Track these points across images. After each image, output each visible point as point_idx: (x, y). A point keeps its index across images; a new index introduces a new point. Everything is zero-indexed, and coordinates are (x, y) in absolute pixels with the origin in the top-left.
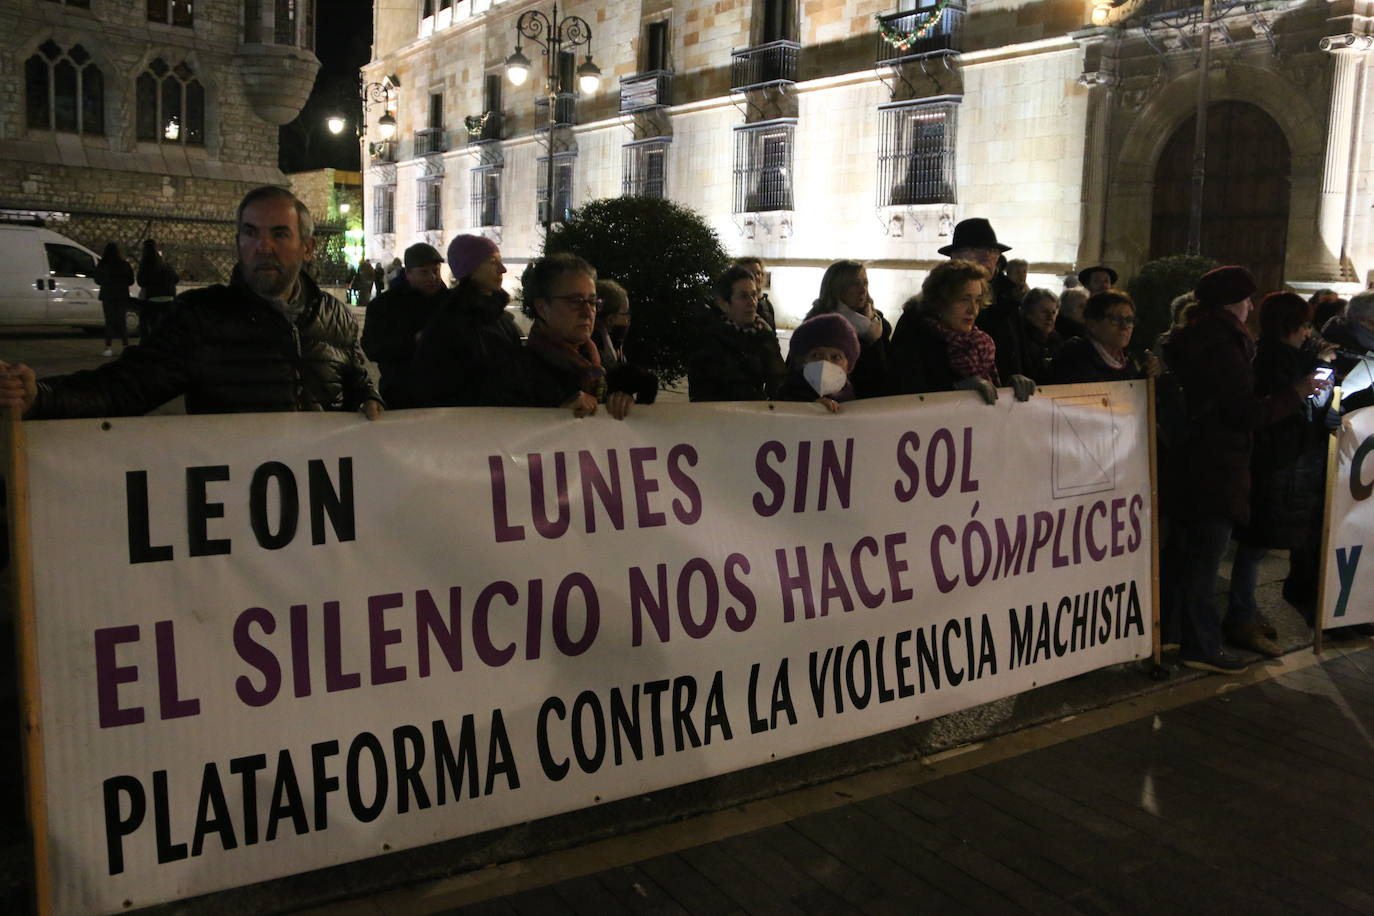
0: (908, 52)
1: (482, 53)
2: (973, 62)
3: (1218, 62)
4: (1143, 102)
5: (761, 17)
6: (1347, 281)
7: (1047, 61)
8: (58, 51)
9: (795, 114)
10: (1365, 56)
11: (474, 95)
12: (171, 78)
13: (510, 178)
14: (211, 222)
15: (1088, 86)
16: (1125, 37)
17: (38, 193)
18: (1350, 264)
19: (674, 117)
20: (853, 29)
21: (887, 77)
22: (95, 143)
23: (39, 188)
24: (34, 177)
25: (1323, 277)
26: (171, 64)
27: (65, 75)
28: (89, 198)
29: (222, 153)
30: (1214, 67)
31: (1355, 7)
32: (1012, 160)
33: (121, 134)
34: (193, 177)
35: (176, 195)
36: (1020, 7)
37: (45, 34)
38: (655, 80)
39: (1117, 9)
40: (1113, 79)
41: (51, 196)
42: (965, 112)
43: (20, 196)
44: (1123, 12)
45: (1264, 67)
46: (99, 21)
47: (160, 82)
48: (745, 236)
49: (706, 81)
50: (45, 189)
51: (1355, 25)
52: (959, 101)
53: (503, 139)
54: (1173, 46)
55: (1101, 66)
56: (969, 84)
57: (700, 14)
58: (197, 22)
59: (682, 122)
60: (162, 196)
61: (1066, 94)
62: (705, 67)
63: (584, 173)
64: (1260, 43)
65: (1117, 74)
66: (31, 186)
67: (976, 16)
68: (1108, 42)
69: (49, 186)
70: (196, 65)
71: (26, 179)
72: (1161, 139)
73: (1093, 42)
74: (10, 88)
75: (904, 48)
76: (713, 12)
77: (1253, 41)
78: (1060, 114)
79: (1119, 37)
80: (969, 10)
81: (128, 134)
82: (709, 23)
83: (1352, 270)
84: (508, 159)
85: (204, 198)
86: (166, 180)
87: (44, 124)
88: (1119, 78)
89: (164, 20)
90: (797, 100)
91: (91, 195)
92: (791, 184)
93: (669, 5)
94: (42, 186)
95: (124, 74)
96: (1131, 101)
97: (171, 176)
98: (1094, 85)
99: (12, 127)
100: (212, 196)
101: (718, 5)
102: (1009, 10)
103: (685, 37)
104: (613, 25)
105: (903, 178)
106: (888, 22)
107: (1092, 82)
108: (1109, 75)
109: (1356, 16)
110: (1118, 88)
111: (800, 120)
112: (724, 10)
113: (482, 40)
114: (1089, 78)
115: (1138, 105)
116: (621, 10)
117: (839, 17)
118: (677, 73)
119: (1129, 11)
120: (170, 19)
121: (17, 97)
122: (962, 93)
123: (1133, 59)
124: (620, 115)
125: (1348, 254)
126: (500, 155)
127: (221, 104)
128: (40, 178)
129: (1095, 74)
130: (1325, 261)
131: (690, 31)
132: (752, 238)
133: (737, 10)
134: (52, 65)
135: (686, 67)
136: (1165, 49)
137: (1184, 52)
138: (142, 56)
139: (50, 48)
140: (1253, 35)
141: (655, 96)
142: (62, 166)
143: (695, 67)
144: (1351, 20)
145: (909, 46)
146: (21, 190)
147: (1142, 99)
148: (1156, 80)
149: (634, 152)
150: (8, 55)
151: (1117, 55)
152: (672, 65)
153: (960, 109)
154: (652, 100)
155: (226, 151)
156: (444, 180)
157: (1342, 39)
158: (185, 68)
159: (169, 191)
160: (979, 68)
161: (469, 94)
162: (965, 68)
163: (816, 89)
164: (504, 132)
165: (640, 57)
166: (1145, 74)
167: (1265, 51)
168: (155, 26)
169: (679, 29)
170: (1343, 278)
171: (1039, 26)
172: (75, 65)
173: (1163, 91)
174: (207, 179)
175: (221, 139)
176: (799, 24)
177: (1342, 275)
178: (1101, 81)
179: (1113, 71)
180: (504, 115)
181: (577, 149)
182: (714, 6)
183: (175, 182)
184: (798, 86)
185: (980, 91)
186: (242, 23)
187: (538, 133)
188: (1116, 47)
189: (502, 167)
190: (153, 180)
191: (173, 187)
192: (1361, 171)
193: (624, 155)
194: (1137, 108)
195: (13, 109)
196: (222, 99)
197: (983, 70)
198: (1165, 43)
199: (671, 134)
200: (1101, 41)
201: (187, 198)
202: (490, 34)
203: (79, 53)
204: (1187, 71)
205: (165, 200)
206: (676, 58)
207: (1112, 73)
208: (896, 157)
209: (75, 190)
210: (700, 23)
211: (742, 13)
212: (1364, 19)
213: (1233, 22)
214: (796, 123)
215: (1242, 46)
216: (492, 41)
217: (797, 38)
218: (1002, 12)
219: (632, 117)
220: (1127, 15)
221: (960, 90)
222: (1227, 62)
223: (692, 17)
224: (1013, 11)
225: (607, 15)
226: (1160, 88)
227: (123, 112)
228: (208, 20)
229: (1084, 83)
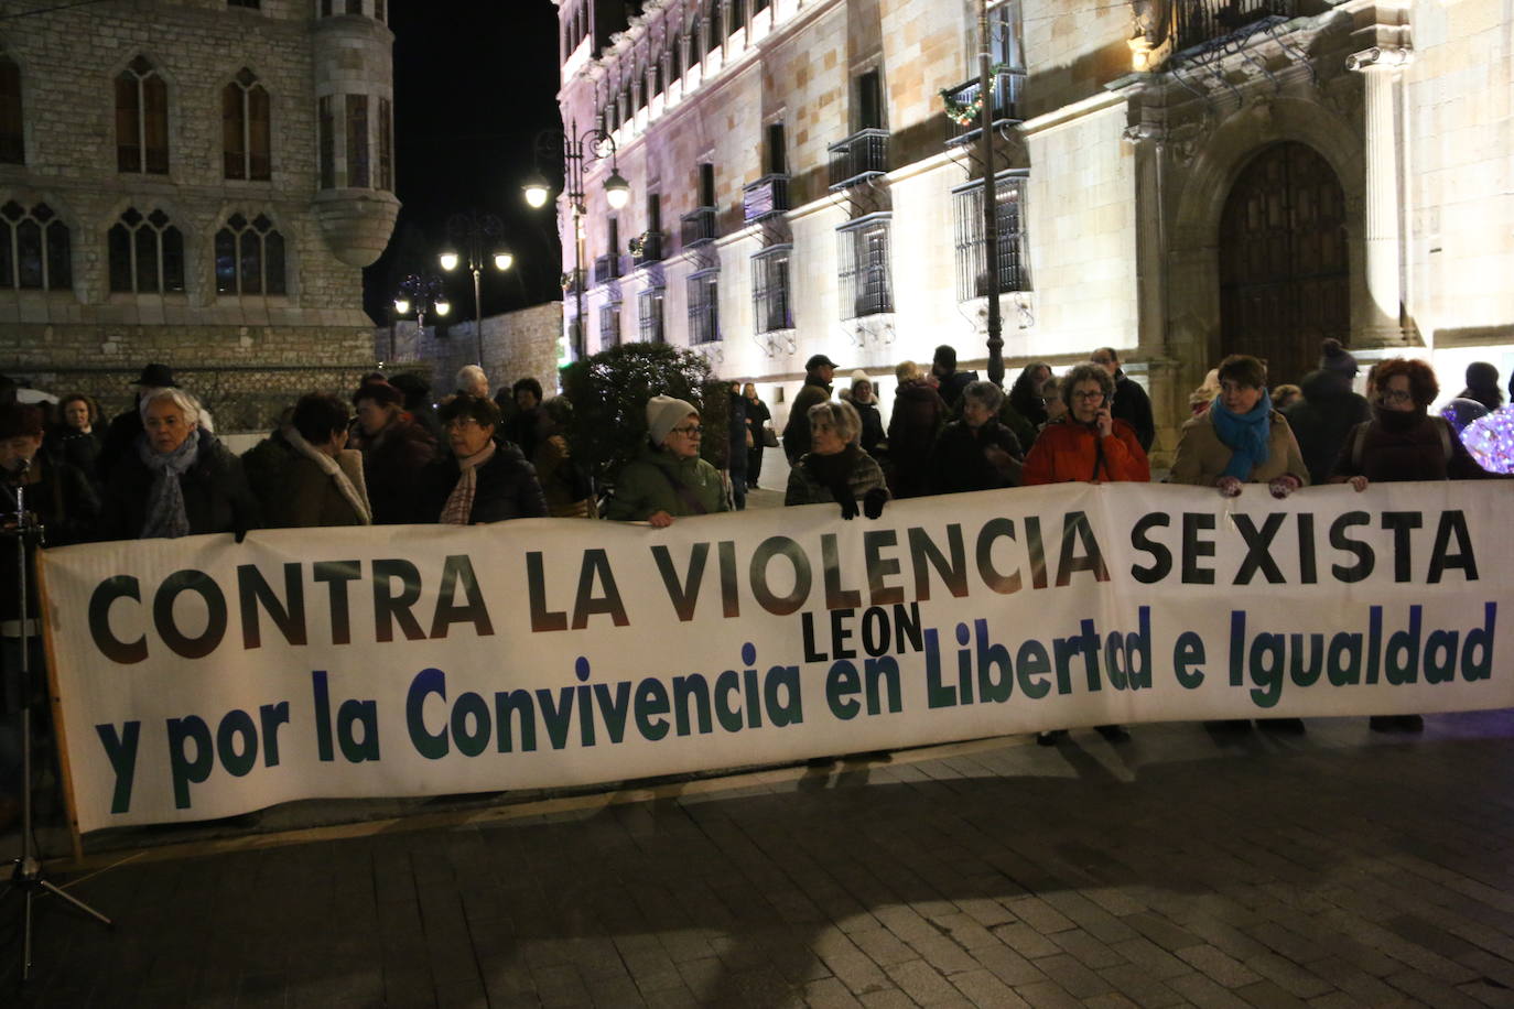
0: (972, 127)
1: (644, 172)
2: (1037, 130)
3: (1259, 98)
4: (1193, 154)
5: (857, 106)
6: (1408, 345)
7: (1101, 119)
8: (140, 217)
9: (889, 207)
10: (1402, 72)
11: (640, 217)
12: (250, 231)
13: (671, 300)
14: (292, 369)
15: (1134, 142)
16: (1167, 82)
17: (117, 354)
18: (1414, 324)
19: (793, 222)
20: (932, 109)
21: (962, 157)
22: (173, 300)
23: (119, 349)
24: (112, 338)
25: (1375, 343)
26: (249, 218)
27: (146, 237)
28: (166, 354)
29: (302, 299)
30: (1257, 104)
31: (1378, 16)
32: (1079, 236)
33: (199, 290)
34: (270, 326)
35: (254, 345)
36: (1073, 62)
37: (125, 204)
38: (769, 185)
39: (1156, 51)
40: (1159, 131)
41: (130, 355)
42: (1032, 184)
43: (102, 357)
44: (1162, 54)
45: (1305, 98)
46: (176, 185)
47: (238, 236)
48: (857, 344)
49: (816, 181)
50: (124, 349)
51: (1379, 37)
52: (1026, 175)
53: (664, 260)
54: (1214, 86)
55: (1143, 118)
56: (1035, 155)
57: (808, 112)
58: (274, 175)
59: (800, 225)
60: (240, 347)
61: (1122, 155)
62: (814, 166)
63: (726, 289)
64: (1298, 70)
65: (1165, 124)
66: (110, 347)
67: (1037, 78)
68: (1149, 90)
69: (127, 345)
70: (274, 217)
71: (106, 341)
72: (1217, 195)
73: (1132, 92)
74: (93, 257)
75: (965, 123)
76: (818, 107)
77: (1291, 69)
78: (1118, 178)
79: (1161, 83)
80: (1029, 72)
81: (206, 289)
82: (815, 119)
83: (1416, 332)
84: (669, 280)
85: (284, 346)
86: (244, 331)
87: (128, 289)
88: (1167, 130)
89: (241, 177)
90: (889, 193)
91: (168, 351)
92: (891, 284)
93: (783, 104)
94: (121, 346)
95: (201, 232)
96: (1182, 155)
97: (248, 326)
98: (1138, 141)
99: (94, 293)
100: (292, 343)
101: (821, 98)
102: (1064, 67)
103: (798, 136)
104: (740, 131)
105: (985, 267)
106: (950, 96)
107: (1136, 137)
108: (1154, 127)
109: (1379, 27)
110: (1168, 142)
111: (894, 213)
112: (826, 104)
113: (643, 160)
114: (1132, 134)
115: (1188, 157)
116: (746, 114)
117: (918, 98)
118: (793, 175)
119: (1167, 51)
120: (248, 174)
121: (99, 265)
122: (1029, 166)
123: (1181, 105)
124: (745, 226)
125: (1410, 312)
126: (662, 277)
127: (299, 252)
128: (118, 338)
129: (1137, 127)
130: (1378, 323)
131: (800, 130)
132: (862, 346)
133: (836, 102)
134: (133, 231)
135: (800, 168)
136: (1207, 90)
137: (1227, 91)
138: (218, 213)
139: (131, 216)
140: (1289, 62)
141: (771, 202)
142: (139, 325)
143: (806, 167)
144: (1373, 33)
145: (970, 120)
146: (102, 352)
147: (1192, 150)
148: (1202, 126)
149: (763, 262)
150: (91, 227)
151: (1164, 103)
152: (789, 168)
153: (1029, 184)
154: (768, 207)
155: (307, 297)
156: (623, 306)
157: (1367, 55)
158: (262, 222)
159: (247, 342)
160: (1043, 134)
161: (637, 216)
162: (1030, 138)
163: (903, 179)
164: (664, 252)
165: (763, 161)
166: (1191, 122)
167: (1302, 79)
168: (232, 183)
169: (792, 130)
170: (1405, 343)
171: (1092, 81)
172: (156, 229)
173: (1211, 138)
174: (286, 327)
175: (301, 285)
176: (887, 109)
177: (1404, 339)
178: (1144, 135)
179: (1161, 122)
180: (663, 235)
181: (719, 264)
182: (818, 100)
183: (254, 332)
184: (890, 176)
185: (1045, 162)
186: (319, 170)
187: (687, 250)
188: (1162, 95)
189: (664, 288)
190: (230, 332)
191: (251, 337)
192: (1415, 210)
193: (754, 266)
194: (1187, 162)
195: (94, 277)
196: (300, 247)
197: (1046, 138)
198: (1206, 82)
199: (791, 240)
200: (1138, 90)
201: (266, 346)
202: (650, 152)
203: (159, 217)
204: (1233, 112)
205: (242, 350)
206: (791, 159)
207: (1158, 124)
208: (977, 243)
209: (154, 347)
210: (808, 119)
211: (841, 105)
212: (1393, 29)
213: (1268, 51)
214: (890, 217)
215: (1282, 75)
216: (651, 158)
217: (886, 125)
218: (1057, 71)
219: (758, 226)
220: (1165, 56)
221: (1026, 162)
222: (1269, 97)
223: (801, 115)
224: (1067, 68)
225: (736, 121)
226: (1208, 136)
227: (200, 269)
228: (284, 172)
229: (1128, 140)
